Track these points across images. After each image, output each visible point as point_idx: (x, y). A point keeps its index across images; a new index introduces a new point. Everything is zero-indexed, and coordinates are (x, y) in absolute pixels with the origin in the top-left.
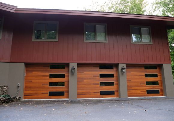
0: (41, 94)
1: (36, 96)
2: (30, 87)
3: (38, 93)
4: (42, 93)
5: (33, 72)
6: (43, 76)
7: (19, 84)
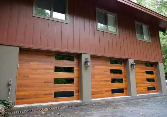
0: (43, 96)
1: (35, 99)
2: (26, 86)
3: (39, 94)
4: (45, 95)
5: (31, 63)
6: (46, 69)
7: (10, 81)
